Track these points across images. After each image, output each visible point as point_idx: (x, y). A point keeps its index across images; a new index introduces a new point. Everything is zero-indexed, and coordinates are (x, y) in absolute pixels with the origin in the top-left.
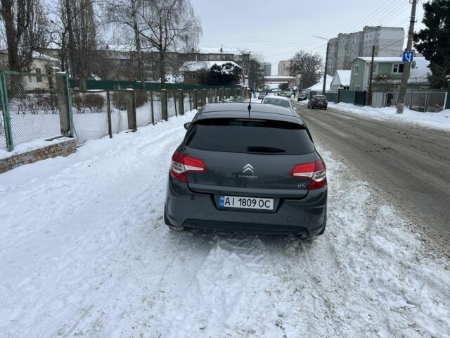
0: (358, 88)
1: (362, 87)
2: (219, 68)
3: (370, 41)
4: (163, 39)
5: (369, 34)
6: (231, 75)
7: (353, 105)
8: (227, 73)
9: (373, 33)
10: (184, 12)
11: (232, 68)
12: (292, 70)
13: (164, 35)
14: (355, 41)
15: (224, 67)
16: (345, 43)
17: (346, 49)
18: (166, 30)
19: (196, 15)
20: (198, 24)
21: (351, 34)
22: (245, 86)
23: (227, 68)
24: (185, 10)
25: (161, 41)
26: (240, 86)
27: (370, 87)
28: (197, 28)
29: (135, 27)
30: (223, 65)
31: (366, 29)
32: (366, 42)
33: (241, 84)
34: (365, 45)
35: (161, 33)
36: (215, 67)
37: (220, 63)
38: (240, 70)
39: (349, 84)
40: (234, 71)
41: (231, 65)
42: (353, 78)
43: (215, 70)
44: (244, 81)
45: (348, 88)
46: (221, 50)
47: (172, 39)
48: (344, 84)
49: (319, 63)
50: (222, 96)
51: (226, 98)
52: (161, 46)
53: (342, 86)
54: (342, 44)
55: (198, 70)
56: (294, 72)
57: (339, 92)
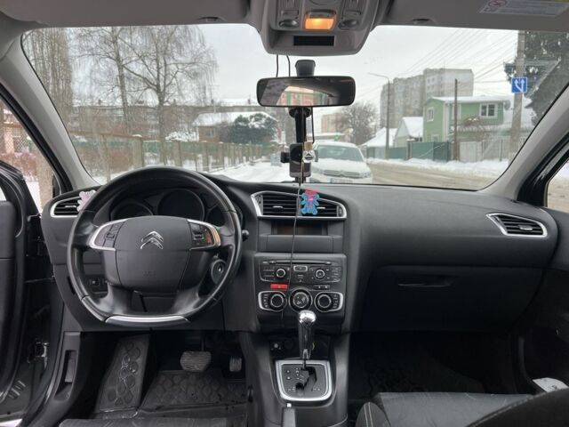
0: (436, 138)
1: (441, 137)
2: (246, 121)
3: (433, 86)
4: (161, 77)
5: (431, 78)
6: (263, 129)
7: (430, 161)
8: (257, 126)
9: (436, 76)
10: (190, 40)
11: (263, 120)
12: (339, 125)
13: (162, 72)
14: (415, 86)
15: (253, 119)
16: (402, 90)
17: (405, 96)
18: (166, 64)
19: (208, 45)
20: (211, 56)
21: (409, 78)
22: (281, 143)
23: (256, 120)
24: (192, 37)
25: (158, 79)
26: (275, 143)
27: (455, 135)
28: (210, 62)
29: (118, 59)
30: (252, 117)
31: (427, 72)
32: (429, 88)
33: (277, 141)
34: (427, 91)
35: (159, 68)
36: (240, 119)
37: (246, 115)
38: (274, 122)
39: (421, 135)
40: (266, 124)
41: (261, 116)
42: (426, 125)
43: (240, 124)
44: (280, 137)
45: (421, 139)
46: (249, 101)
47: (174, 77)
48: (415, 135)
49: (373, 114)
50: (251, 156)
51: (257, 158)
52: (158, 86)
53: (411, 137)
54: (399, 91)
55: (218, 124)
56: (342, 126)
57: (409, 145)
